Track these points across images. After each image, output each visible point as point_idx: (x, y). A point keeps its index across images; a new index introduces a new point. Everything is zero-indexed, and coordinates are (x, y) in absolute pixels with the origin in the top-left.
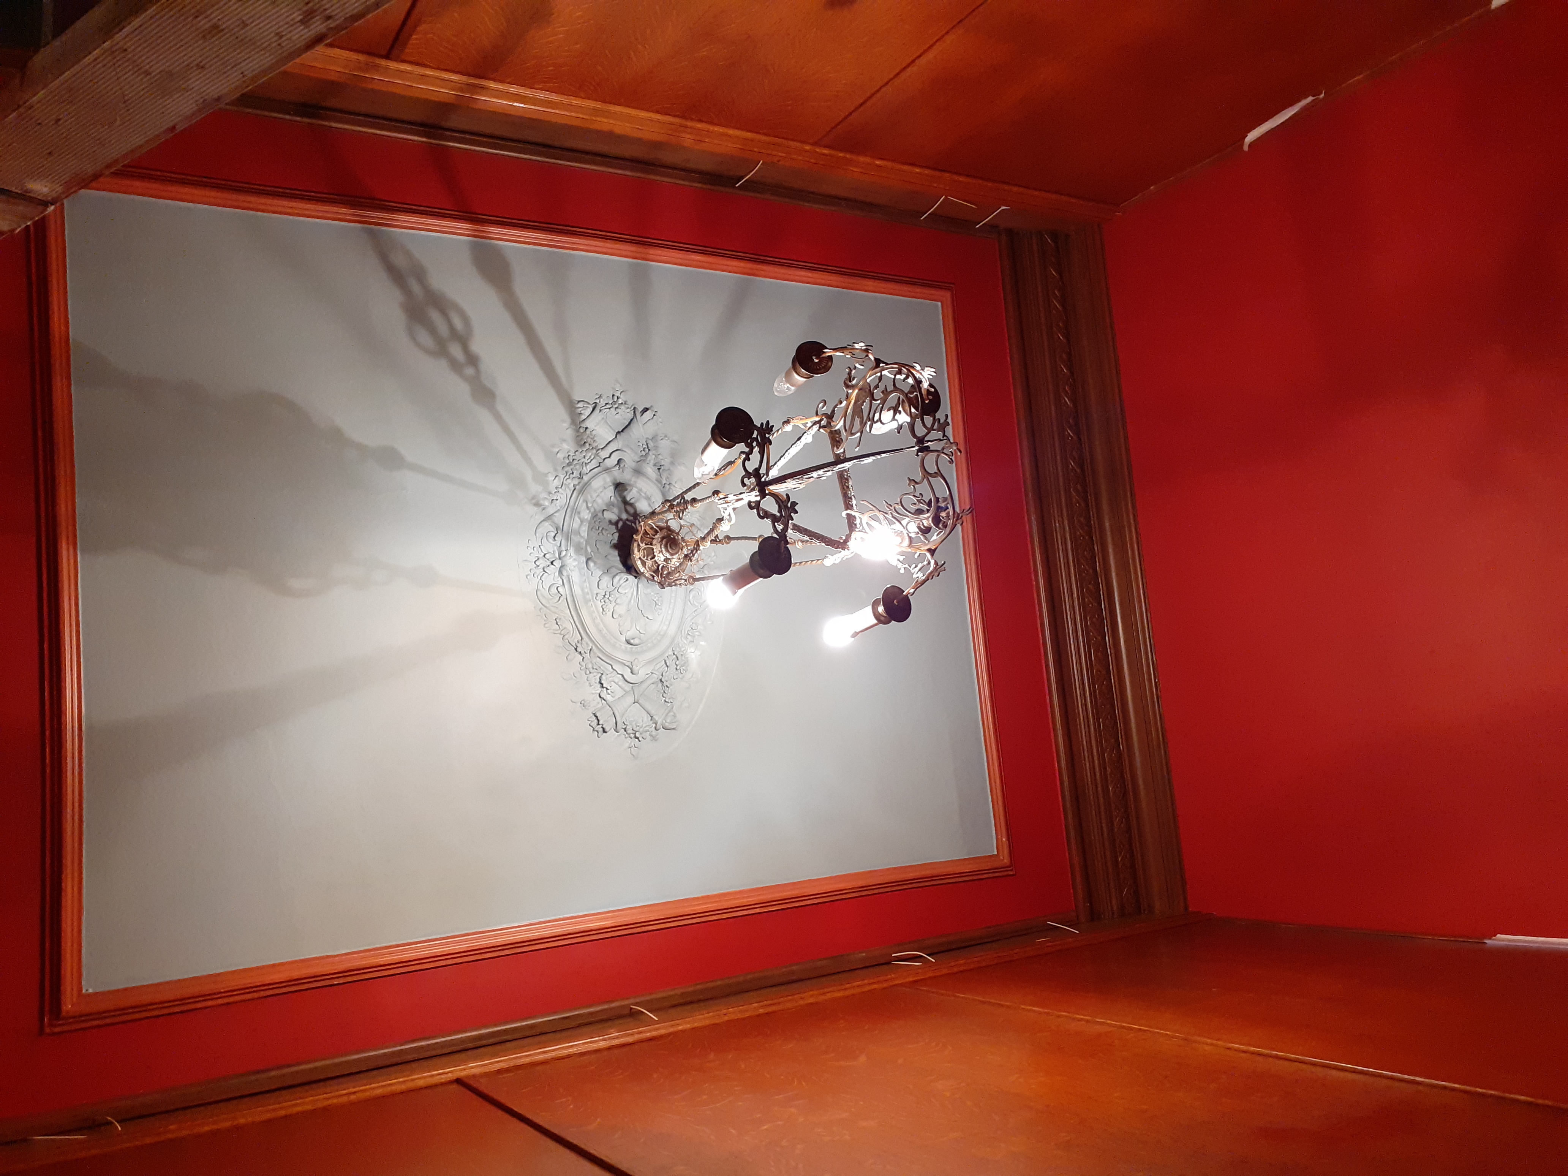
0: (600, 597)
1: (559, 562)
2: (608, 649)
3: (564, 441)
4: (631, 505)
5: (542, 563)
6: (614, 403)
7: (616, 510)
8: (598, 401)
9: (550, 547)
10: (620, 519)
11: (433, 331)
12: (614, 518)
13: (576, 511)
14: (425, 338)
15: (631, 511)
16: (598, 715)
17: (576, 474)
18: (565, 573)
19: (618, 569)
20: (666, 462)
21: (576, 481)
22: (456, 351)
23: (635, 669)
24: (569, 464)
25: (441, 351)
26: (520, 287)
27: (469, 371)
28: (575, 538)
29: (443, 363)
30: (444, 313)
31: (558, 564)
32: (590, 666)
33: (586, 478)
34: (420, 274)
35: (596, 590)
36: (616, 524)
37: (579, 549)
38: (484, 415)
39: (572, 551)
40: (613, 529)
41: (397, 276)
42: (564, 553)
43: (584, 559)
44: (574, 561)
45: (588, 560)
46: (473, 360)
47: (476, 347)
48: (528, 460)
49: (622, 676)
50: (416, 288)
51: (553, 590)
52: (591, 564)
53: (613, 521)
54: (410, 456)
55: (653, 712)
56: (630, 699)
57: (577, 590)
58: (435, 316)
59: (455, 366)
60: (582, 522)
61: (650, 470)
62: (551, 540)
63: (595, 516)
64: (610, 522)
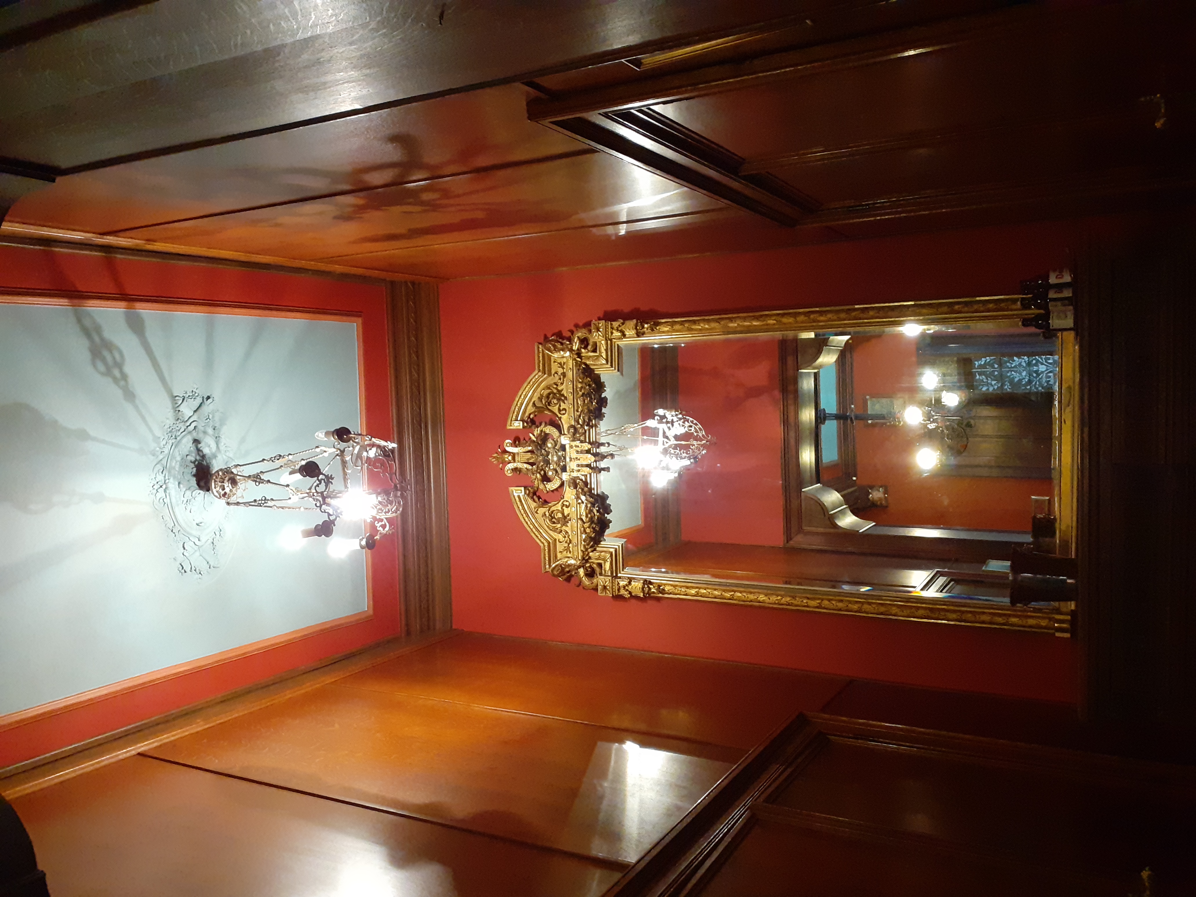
0: (185, 502)
1: (164, 486)
2: (188, 529)
3: (168, 419)
4: (202, 451)
5: (156, 487)
6: (193, 396)
7: (194, 455)
8: (184, 395)
9: (160, 477)
10: (196, 460)
11: (104, 360)
12: (193, 459)
13: (174, 457)
14: (102, 368)
15: (201, 454)
16: (182, 564)
17: (174, 437)
18: (168, 491)
19: (195, 487)
20: (217, 425)
21: (174, 441)
22: (116, 372)
23: (201, 539)
24: (170, 432)
25: (108, 373)
26: (148, 334)
27: (122, 383)
28: (173, 472)
29: (110, 380)
30: (111, 352)
31: (164, 487)
32: (179, 539)
33: (178, 438)
34: (98, 329)
35: (182, 498)
36: (194, 462)
37: (174, 478)
38: (129, 407)
39: (171, 480)
40: (193, 465)
41: (87, 332)
42: (167, 481)
43: (177, 483)
44: (172, 485)
45: (179, 483)
46: (124, 377)
47: (127, 369)
48: (150, 429)
49: (194, 543)
50: (97, 339)
51: (161, 500)
52: (181, 486)
53: (193, 461)
54: (92, 433)
55: (208, 560)
56: (198, 554)
57: (173, 500)
58: (106, 353)
59: (116, 380)
60: (176, 462)
61: (210, 431)
62: (160, 473)
63: (182, 459)
64: (191, 462)
